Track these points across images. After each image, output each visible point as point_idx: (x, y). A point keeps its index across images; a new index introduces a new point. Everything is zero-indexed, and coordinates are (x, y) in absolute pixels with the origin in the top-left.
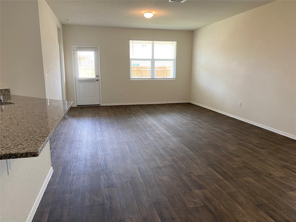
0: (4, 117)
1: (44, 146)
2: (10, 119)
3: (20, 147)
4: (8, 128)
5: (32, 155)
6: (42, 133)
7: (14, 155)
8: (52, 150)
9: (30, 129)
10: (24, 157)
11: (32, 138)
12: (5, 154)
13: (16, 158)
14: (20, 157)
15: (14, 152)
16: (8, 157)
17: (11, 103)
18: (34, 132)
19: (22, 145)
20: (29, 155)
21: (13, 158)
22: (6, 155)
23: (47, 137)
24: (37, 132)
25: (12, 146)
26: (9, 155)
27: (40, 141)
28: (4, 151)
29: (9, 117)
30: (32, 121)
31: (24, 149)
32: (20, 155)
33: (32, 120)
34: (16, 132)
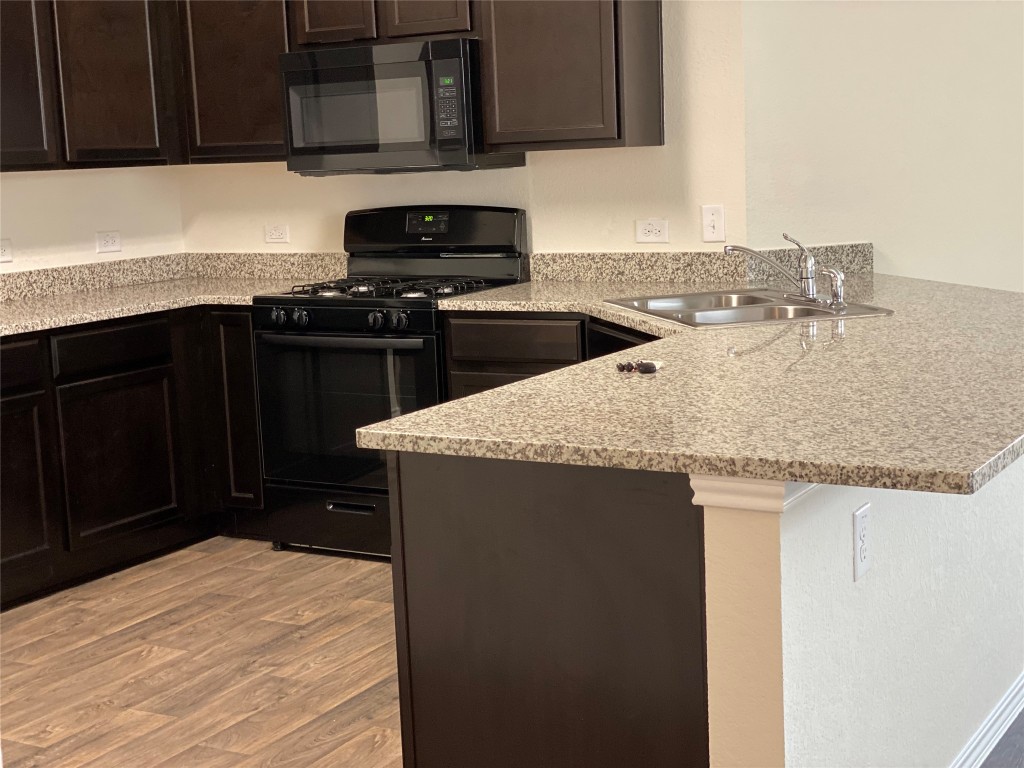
0: (849, 359)
1: (1000, 466)
2: (874, 366)
3: (907, 453)
4: (865, 398)
5: (949, 484)
6: (996, 424)
7: (889, 475)
9: (951, 407)
10: (921, 489)
11: (956, 433)
12: (858, 468)
13: (894, 486)
14: (907, 486)
15: (888, 466)
16: (868, 478)
17: (874, 310)
18: (966, 418)
19: (917, 449)
20: (938, 481)
21: (885, 486)
22: (863, 470)
23: (1016, 437)
24: (976, 420)
25: (882, 450)
26: (871, 472)
27: (985, 447)
28: (856, 459)
29: (868, 360)
30: (961, 383)
31: (923, 460)
32: (908, 479)
33: (961, 379)
34: (896, 412)
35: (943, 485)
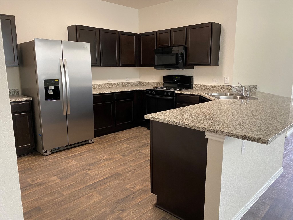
0: (247, 108)
1: (276, 138)
2: (252, 110)
3: (254, 133)
4: (248, 117)
5: (262, 142)
6: (276, 127)
7: (248, 138)
8: (287, 151)
9: (267, 121)
10: (256, 142)
11: (266, 128)
12: (242, 135)
13: (249, 140)
14: (252, 141)
15: (249, 136)
16: (244, 138)
17: (255, 98)
18: (269, 125)
19: (256, 132)
20: (260, 141)
21: (247, 140)
22: (243, 136)
23: (281, 131)
24: (272, 125)
25: (248, 131)
26: (244, 137)
27: (273, 133)
28: (242, 133)
29: (251, 109)
30: (270, 116)
31: (257, 135)
32: (253, 139)
33: (270, 115)
34: (254, 121)
35: (261, 142)
